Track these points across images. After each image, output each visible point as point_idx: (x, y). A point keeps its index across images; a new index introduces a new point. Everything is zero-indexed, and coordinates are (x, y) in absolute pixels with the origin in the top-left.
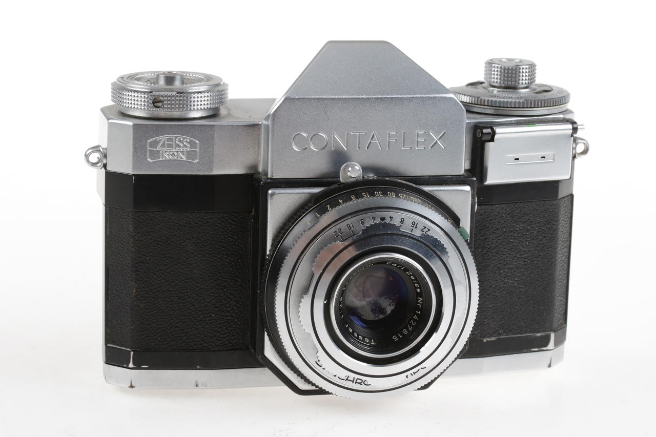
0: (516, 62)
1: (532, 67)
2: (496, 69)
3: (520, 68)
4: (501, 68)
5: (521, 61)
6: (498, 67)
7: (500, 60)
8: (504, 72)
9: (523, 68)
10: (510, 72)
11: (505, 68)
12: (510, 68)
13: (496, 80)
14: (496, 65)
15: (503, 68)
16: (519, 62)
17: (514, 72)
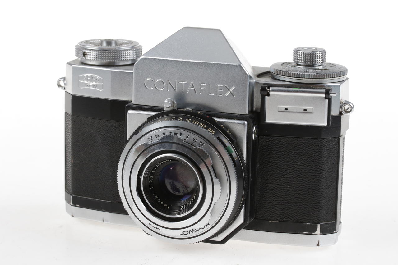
0: (313, 50)
1: (324, 52)
2: (301, 54)
3: (315, 53)
4: (303, 53)
5: (316, 49)
6: (301, 53)
7: (303, 48)
8: (306, 55)
9: (318, 53)
10: (309, 56)
11: (306, 53)
12: (309, 53)
13: (300, 61)
14: (301, 52)
15: (305, 53)
16: (315, 50)
17: (312, 56)
